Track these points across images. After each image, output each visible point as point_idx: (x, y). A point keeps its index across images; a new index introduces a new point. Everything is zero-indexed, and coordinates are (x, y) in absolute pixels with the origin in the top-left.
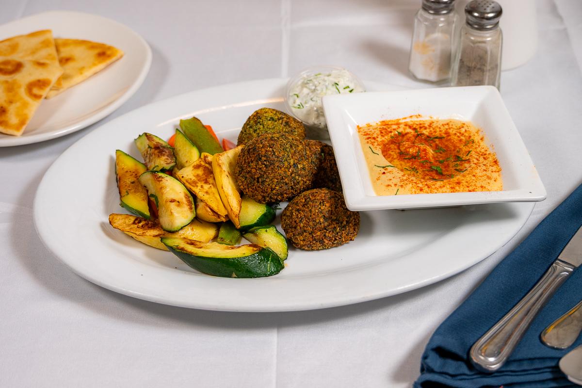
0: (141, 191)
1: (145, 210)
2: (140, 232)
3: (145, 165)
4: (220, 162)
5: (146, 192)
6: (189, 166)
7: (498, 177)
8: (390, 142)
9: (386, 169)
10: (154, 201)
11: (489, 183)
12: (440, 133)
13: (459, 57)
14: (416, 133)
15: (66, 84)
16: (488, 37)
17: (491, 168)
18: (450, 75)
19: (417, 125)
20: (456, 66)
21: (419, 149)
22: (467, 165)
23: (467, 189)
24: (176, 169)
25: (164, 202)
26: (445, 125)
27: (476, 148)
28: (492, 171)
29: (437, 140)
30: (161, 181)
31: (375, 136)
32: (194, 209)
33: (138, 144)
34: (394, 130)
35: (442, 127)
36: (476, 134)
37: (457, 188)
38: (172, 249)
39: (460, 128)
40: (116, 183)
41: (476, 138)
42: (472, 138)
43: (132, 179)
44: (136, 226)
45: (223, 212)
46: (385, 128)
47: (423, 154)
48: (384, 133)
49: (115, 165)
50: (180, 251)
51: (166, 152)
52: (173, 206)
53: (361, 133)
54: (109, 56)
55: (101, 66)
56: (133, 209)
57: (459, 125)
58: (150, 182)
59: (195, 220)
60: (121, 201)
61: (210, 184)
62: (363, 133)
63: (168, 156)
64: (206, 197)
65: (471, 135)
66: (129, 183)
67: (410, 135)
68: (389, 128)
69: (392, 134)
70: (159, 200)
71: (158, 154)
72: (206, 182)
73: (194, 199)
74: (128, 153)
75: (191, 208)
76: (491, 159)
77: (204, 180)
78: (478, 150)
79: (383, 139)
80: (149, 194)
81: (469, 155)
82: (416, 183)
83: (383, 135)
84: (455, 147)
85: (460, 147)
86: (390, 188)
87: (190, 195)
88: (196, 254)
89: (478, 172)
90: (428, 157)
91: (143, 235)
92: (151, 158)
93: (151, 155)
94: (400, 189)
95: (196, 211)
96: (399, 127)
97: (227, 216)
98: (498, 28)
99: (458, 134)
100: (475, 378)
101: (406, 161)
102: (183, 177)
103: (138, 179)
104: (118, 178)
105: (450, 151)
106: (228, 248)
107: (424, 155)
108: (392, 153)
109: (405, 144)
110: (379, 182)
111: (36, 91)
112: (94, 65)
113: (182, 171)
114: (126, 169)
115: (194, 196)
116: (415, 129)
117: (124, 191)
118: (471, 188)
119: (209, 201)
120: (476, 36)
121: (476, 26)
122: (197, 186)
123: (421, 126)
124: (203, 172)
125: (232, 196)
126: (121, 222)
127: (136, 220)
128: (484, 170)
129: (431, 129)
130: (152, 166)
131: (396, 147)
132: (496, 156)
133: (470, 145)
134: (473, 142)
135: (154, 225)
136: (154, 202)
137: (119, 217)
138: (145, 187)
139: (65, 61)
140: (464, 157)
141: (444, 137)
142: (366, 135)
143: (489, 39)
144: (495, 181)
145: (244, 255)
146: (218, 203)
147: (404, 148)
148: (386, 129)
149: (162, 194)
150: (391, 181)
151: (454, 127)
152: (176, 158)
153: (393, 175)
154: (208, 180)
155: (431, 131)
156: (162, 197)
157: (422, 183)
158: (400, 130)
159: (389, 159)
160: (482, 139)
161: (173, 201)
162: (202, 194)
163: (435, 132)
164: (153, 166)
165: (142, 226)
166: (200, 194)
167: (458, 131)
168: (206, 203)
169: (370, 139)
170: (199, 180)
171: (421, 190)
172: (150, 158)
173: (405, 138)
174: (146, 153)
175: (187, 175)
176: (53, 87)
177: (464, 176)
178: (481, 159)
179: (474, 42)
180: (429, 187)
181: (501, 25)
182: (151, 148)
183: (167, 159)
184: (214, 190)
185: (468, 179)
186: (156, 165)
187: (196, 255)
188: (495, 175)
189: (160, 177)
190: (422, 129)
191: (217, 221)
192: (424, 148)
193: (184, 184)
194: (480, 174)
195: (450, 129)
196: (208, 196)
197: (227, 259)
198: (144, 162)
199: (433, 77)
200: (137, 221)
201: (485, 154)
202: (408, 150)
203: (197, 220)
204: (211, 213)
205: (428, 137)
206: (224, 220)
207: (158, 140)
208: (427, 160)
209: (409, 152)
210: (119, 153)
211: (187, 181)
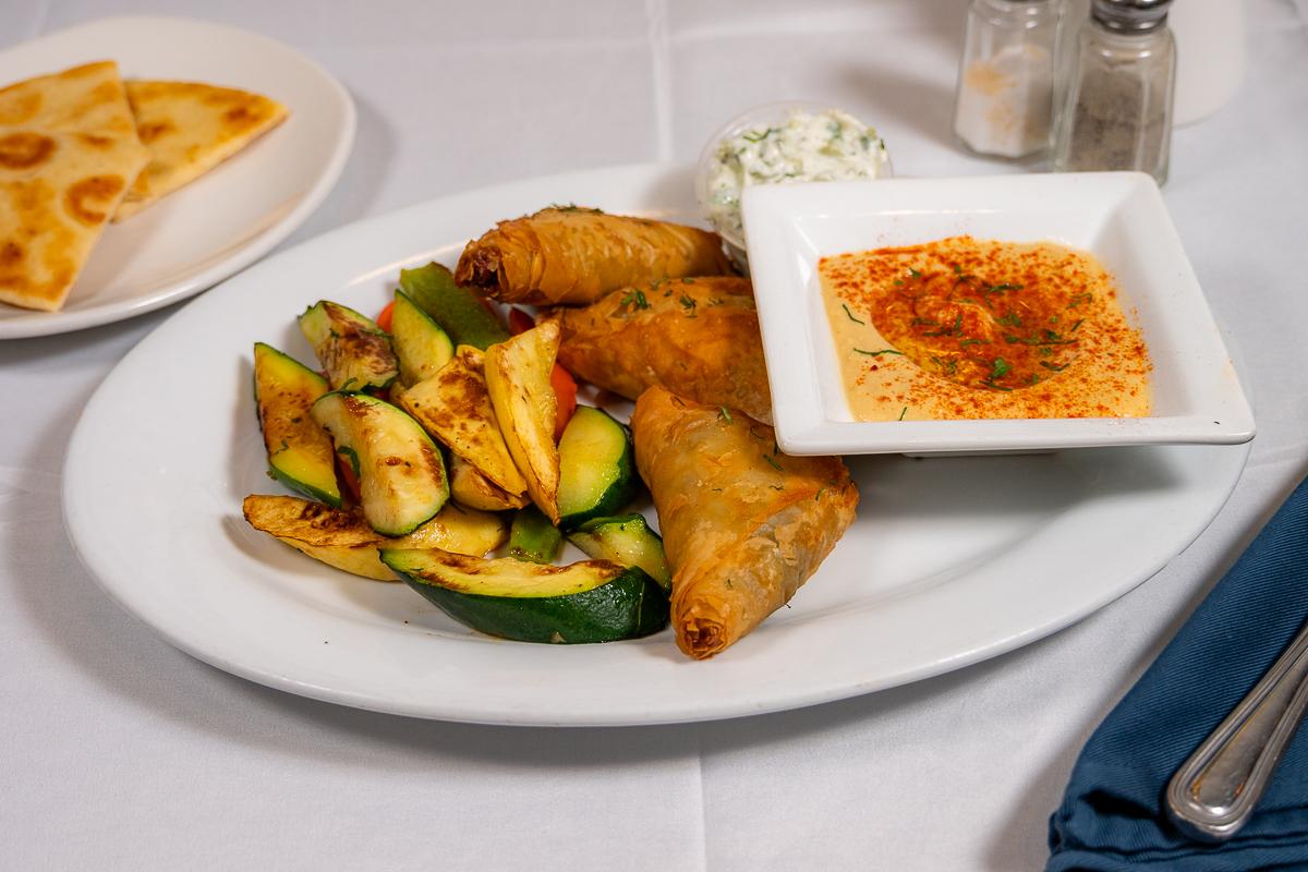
0: (316, 439)
1: (329, 486)
2: (320, 537)
3: (325, 377)
4: (505, 365)
5: (327, 441)
6: (432, 377)
7: (1141, 386)
8: (893, 297)
9: (880, 359)
10: (350, 462)
11: (1117, 399)
12: (1015, 275)
13: (1074, 98)
14: (957, 276)
15: (156, 187)
16: (1143, 49)
17: (1126, 362)
18: (1052, 142)
19: (960, 254)
20: (1066, 119)
21: (961, 312)
22: (1068, 353)
23: (1066, 412)
24: (398, 384)
25: (373, 466)
26: (1029, 256)
27: (1095, 314)
28: (1128, 371)
29: (1005, 292)
30: (365, 414)
31: (857, 279)
32: (444, 480)
33: (307, 326)
34: (904, 265)
35: (1020, 262)
36: (1100, 281)
37: (1043, 409)
38: (407, 577)
39: (1063, 266)
40: (257, 422)
41: (1099, 291)
42: (1088, 290)
43: (295, 412)
44: (309, 523)
45: (516, 486)
46: (883, 260)
47: (968, 325)
48: (880, 273)
49: (253, 380)
50: (428, 582)
51: (373, 346)
52: (394, 474)
53: (824, 273)
54: (256, 119)
55: (238, 142)
56: (300, 483)
57: (1062, 258)
58: (338, 418)
59: (451, 507)
60: (271, 464)
61: (481, 419)
62: (831, 274)
63: (378, 355)
64: (473, 452)
65: (1087, 283)
66: (289, 420)
67: (941, 280)
68: (891, 261)
69: (899, 275)
70: (361, 460)
71: (354, 350)
72: (473, 415)
73: (445, 458)
74: (282, 352)
75: (438, 479)
76: (1127, 342)
77: (466, 411)
78: (1100, 318)
79: (877, 286)
80: (337, 446)
81: (1077, 331)
82: (947, 394)
83: (876, 276)
84: (1046, 309)
85: (1059, 312)
86: (886, 403)
87: (434, 447)
88: (465, 588)
89: (1095, 371)
90: (979, 331)
91: (326, 544)
92: (339, 360)
93: (337, 353)
94: (910, 407)
95: (450, 485)
96: (916, 260)
97: (526, 494)
98: (1166, 29)
99: (1057, 281)
100: (1182, 856)
101: (927, 340)
102: (417, 405)
103: (308, 411)
104: (262, 408)
105: (1035, 319)
106: (541, 573)
107: (970, 327)
108: (897, 322)
109: (929, 301)
110: (861, 390)
111: (89, 204)
112: (221, 139)
113: (414, 390)
114: (279, 386)
115: (446, 451)
116: (953, 265)
117: (276, 441)
118: (1073, 410)
119: (482, 460)
120: (1114, 47)
121: (1115, 25)
122: (452, 426)
123: (970, 257)
124: (464, 391)
125: (539, 446)
126: (273, 513)
127: (308, 508)
128: (1109, 367)
129: (994, 266)
130: (340, 379)
131: (906, 308)
132: (1141, 337)
133: (1080, 307)
134: (1090, 299)
135: (351, 519)
136: (348, 466)
137: (268, 503)
138: (327, 429)
139: (151, 132)
140: (1066, 333)
141: (1021, 287)
142: (836, 277)
143: (1145, 54)
144: (1133, 393)
145: (580, 590)
146: (504, 464)
147: (925, 310)
148: (883, 263)
149: (369, 445)
150: (891, 388)
151: (1049, 261)
152: (398, 359)
153: (895, 374)
154: (476, 409)
155: (992, 270)
156: (368, 453)
157: (961, 394)
158: (917, 266)
159: (888, 336)
160: (1111, 294)
161: (393, 462)
162: (463, 444)
163: (1003, 273)
164: (344, 380)
165: (323, 523)
166: (460, 445)
167: (1058, 272)
168: (475, 466)
169: (845, 287)
170: (454, 411)
171: (959, 411)
172: (335, 360)
173: (930, 286)
174: (325, 349)
175: (428, 401)
176: (129, 193)
177: (1060, 381)
178: (1106, 341)
179: (1110, 63)
180: (976, 406)
181: (1172, 22)
182: (337, 336)
183: (377, 362)
184: (492, 433)
185: (1070, 388)
186: (351, 376)
187: (465, 592)
188: (1134, 380)
189: (362, 405)
190: (971, 266)
191: (503, 508)
192: (973, 310)
193: (421, 422)
194: (1099, 377)
195: (1038, 266)
196: (478, 449)
197: (540, 599)
198: (320, 370)
199: (1013, 147)
200: (311, 511)
201: (1116, 330)
202: (934, 314)
203: (454, 508)
204: (488, 490)
205: (985, 284)
206: (519, 505)
207: (353, 318)
208: (978, 339)
209: (936, 318)
210: (262, 350)
211: (427, 415)
